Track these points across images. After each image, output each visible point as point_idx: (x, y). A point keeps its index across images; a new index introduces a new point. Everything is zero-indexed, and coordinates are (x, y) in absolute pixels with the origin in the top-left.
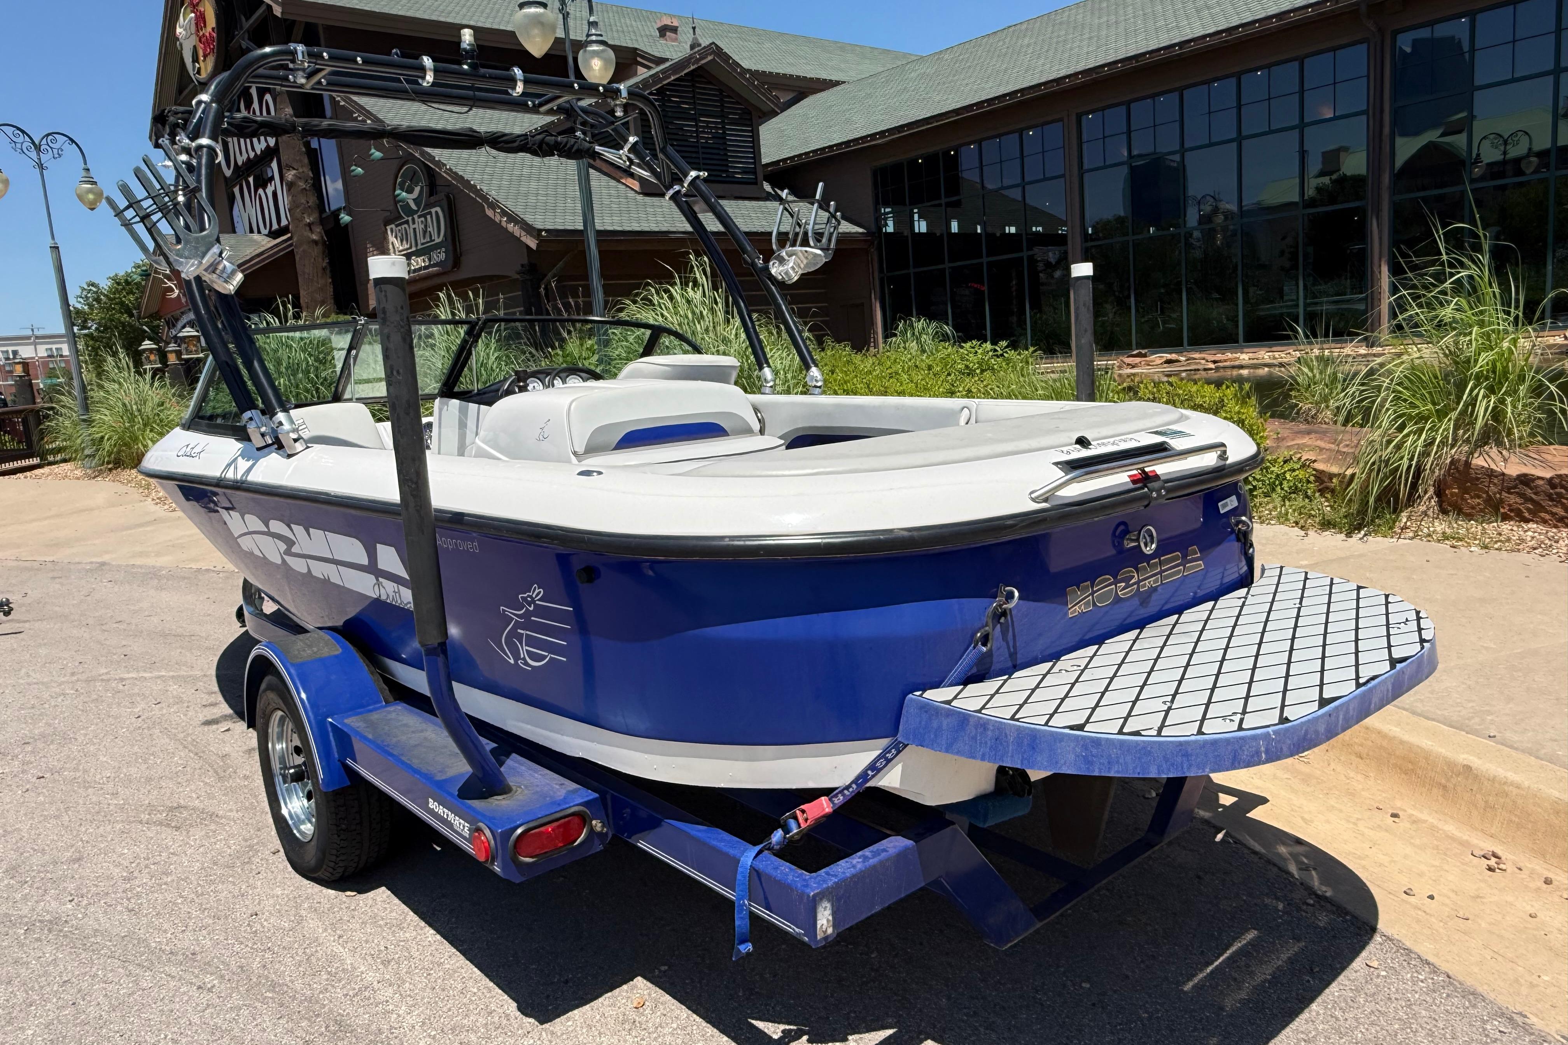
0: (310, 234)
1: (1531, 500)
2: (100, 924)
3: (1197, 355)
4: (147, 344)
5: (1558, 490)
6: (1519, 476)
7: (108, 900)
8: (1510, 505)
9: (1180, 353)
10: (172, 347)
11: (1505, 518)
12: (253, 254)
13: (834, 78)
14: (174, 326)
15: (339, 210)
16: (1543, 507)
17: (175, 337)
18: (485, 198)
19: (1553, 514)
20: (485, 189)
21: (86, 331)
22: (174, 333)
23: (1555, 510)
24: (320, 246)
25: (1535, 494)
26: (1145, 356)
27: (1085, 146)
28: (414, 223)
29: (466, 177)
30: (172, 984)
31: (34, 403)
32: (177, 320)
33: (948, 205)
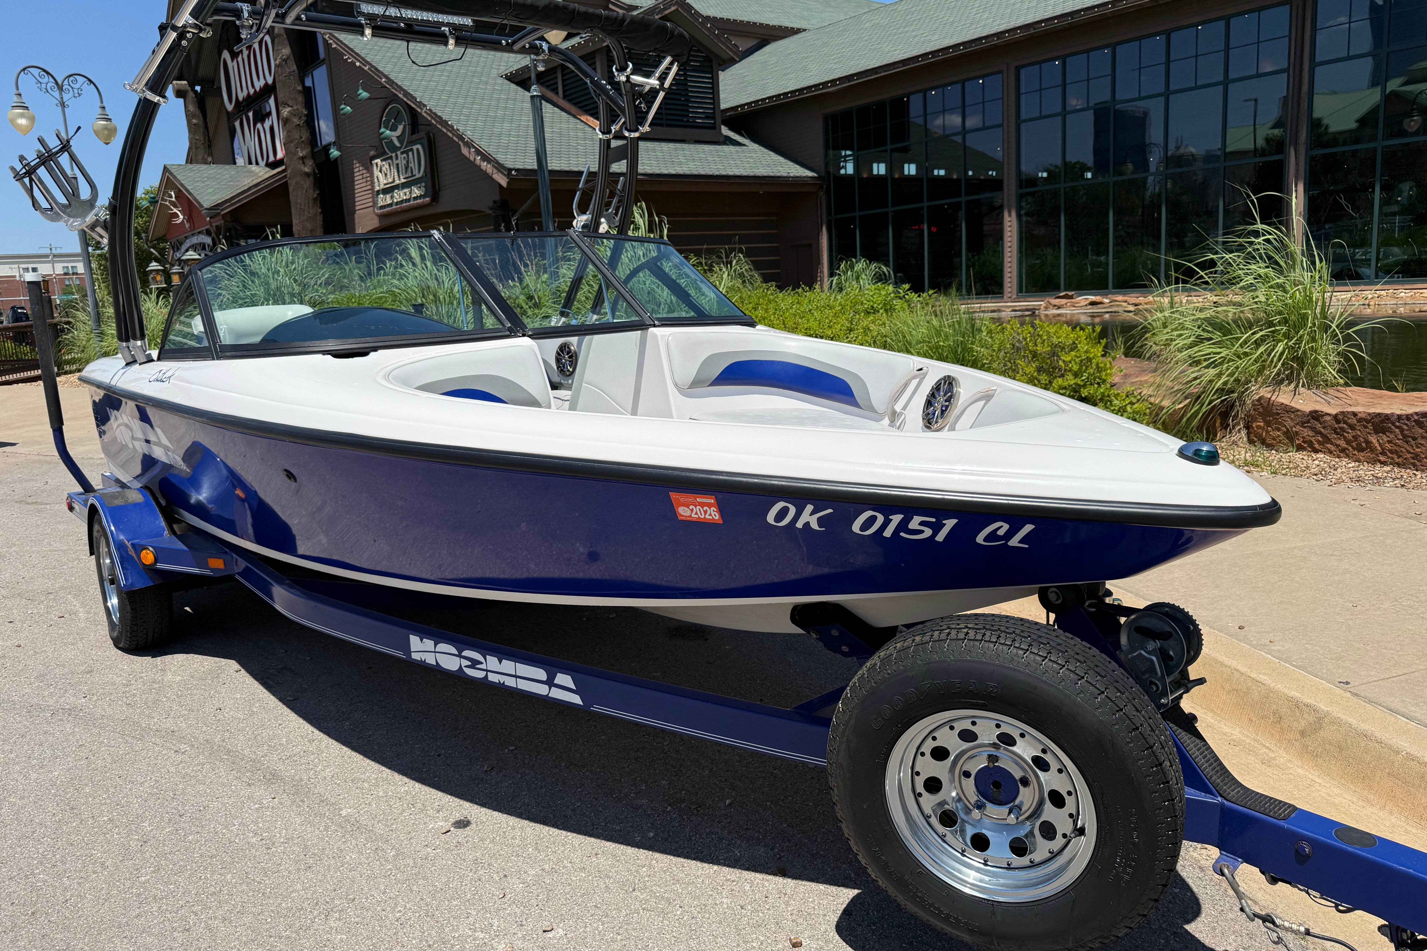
0: (302, 167)
1: (1321, 433)
2: (106, 712)
3: (1120, 298)
4: (154, 266)
5: (1341, 425)
6: (1311, 412)
7: (112, 697)
8: (1303, 438)
9: (1105, 295)
10: (176, 269)
11: (1300, 448)
12: (251, 185)
13: (796, 25)
14: (178, 249)
15: (330, 144)
16: (1330, 440)
17: (179, 259)
18: (461, 138)
19: (1337, 446)
20: (461, 129)
21: (98, 252)
22: (178, 256)
23: (1338, 442)
24: (312, 178)
25: (1324, 428)
26: (1071, 297)
27: (1023, 98)
28: (397, 158)
29: (444, 118)
30: (157, 749)
31: (53, 318)
32: (181, 244)
33: (893, 150)
